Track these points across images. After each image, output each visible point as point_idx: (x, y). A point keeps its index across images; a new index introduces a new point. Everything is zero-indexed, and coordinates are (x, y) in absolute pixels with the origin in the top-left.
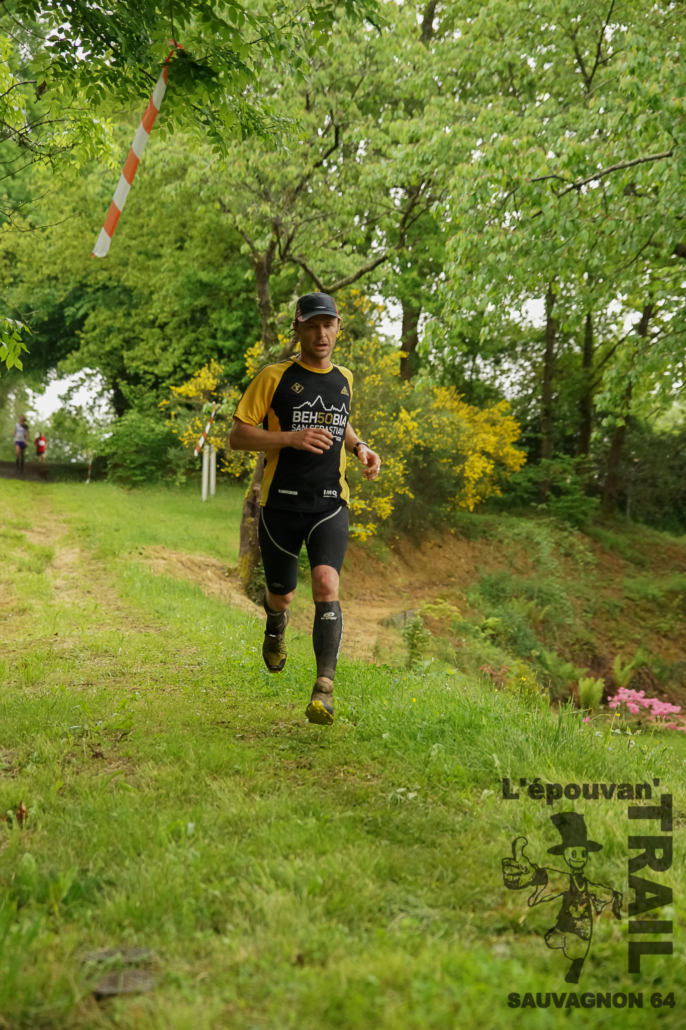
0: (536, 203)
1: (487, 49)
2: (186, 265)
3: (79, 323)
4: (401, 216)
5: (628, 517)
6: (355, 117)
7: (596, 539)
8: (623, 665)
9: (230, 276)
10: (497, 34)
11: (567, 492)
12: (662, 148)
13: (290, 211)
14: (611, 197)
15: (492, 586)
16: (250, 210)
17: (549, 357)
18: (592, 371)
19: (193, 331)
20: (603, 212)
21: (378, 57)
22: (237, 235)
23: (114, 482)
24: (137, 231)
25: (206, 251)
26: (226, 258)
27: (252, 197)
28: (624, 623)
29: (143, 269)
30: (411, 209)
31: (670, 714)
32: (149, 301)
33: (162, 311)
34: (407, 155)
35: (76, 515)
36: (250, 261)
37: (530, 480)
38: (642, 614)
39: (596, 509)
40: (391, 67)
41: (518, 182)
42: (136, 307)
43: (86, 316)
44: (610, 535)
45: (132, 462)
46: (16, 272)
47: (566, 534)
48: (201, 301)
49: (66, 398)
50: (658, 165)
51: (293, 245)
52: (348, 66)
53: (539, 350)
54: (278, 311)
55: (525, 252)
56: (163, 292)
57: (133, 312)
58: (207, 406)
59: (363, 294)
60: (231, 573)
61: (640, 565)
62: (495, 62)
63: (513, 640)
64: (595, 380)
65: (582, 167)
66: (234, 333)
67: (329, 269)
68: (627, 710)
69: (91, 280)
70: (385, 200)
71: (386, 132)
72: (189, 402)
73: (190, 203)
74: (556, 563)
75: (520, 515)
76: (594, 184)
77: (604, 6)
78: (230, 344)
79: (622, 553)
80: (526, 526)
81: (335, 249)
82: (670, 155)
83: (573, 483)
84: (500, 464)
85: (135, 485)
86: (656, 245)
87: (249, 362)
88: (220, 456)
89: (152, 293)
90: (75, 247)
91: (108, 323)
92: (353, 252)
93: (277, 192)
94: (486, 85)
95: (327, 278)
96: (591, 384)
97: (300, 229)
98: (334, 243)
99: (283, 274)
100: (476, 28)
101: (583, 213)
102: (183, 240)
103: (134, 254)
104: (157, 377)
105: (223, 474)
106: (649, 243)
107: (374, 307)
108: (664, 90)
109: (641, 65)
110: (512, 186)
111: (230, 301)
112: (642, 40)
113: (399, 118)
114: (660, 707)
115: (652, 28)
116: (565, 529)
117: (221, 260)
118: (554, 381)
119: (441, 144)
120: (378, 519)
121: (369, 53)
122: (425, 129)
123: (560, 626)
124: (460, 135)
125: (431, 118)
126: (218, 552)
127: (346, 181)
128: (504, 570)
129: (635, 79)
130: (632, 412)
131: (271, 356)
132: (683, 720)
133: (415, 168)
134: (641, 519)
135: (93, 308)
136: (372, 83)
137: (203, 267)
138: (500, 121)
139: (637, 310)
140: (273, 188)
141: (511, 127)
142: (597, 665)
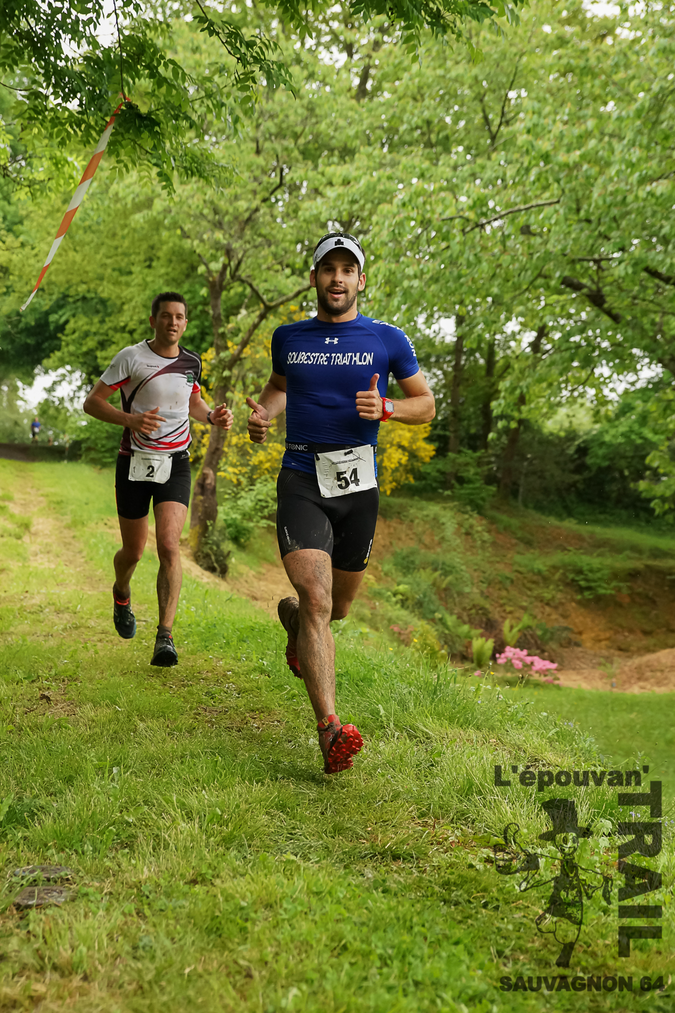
0: (445, 238)
1: (409, 108)
2: (153, 282)
3: (61, 328)
5: (520, 504)
6: (297, 161)
7: (493, 521)
8: (512, 628)
9: (189, 291)
10: (417, 97)
11: (470, 481)
12: (552, 195)
13: (240, 238)
14: (509, 236)
15: (403, 559)
16: (205, 237)
17: (457, 367)
18: (492, 380)
20: (502, 247)
21: (318, 111)
22: (195, 258)
23: (87, 463)
24: (113, 252)
25: (170, 270)
26: (188, 276)
27: (208, 225)
28: (514, 592)
29: (117, 283)
31: (548, 670)
32: (120, 310)
33: (131, 319)
34: (339, 195)
35: (53, 490)
36: (204, 280)
37: (439, 471)
38: (529, 585)
39: (494, 496)
40: (328, 121)
41: (429, 222)
42: (110, 315)
43: (67, 322)
44: (504, 518)
45: (103, 446)
46: (9, 283)
47: (466, 516)
49: (50, 390)
50: (548, 210)
51: (243, 266)
52: (292, 118)
53: (450, 361)
54: (228, 322)
55: (435, 280)
56: (133, 303)
57: (107, 319)
59: (302, 308)
61: (529, 544)
62: (415, 119)
63: (420, 604)
64: (494, 388)
65: (484, 209)
67: (272, 288)
68: (512, 665)
69: (72, 292)
71: (323, 174)
73: (157, 229)
74: (458, 541)
75: (429, 499)
76: (496, 224)
77: (508, 76)
79: (514, 533)
80: (433, 509)
81: (277, 271)
82: (558, 202)
83: (474, 474)
84: (413, 455)
85: (104, 465)
86: (545, 277)
89: (123, 304)
90: (59, 263)
91: (86, 328)
92: (293, 273)
93: (229, 222)
94: (407, 138)
95: (270, 295)
96: (492, 391)
97: (249, 253)
98: (279, 267)
99: (232, 292)
100: (401, 91)
101: (484, 248)
102: (151, 260)
103: (109, 271)
106: (540, 275)
108: (555, 148)
109: (535, 125)
110: (425, 223)
112: (537, 105)
113: (333, 163)
114: (540, 663)
115: (548, 96)
116: (466, 513)
117: (183, 277)
118: (461, 388)
119: (368, 188)
121: (311, 109)
122: (355, 174)
123: (460, 594)
124: (384, 180)
125: (360, 164)
127: (288, 215)
128: (413, 545)
129: (530, 138)
130: (524, 416)
131: (221, 361)
132: (559, 675)
133: (346, 206)
134: (531, 505)
135: (74, 316)
136: (312, 133)
137: (167, 283)
138: (417, 170)
139: (532, 330)
140: (227, 219)
141: (427, 175)
142: (490, 627)
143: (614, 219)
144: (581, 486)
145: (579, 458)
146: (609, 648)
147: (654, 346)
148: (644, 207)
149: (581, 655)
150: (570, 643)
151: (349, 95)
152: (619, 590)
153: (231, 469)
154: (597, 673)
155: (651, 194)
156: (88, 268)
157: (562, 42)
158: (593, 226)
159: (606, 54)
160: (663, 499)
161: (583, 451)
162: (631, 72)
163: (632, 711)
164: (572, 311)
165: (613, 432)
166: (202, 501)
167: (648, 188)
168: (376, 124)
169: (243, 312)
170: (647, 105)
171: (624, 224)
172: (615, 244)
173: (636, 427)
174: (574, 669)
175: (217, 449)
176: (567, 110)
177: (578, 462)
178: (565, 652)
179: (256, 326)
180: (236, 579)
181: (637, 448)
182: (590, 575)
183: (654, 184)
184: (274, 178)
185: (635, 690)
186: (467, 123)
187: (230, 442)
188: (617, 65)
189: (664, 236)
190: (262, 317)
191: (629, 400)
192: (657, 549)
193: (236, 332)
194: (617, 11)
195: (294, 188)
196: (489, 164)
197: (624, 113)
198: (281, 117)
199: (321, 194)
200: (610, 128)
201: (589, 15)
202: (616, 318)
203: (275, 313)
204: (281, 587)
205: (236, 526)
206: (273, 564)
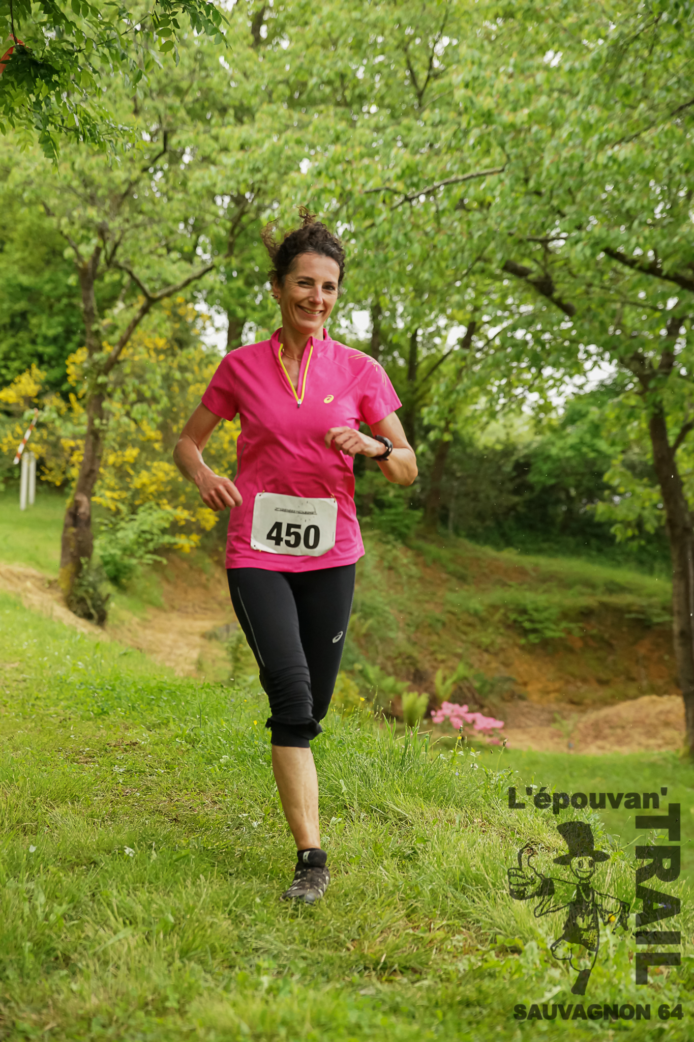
0: (369, 214)
1: (319, 58)
4: (229, 225)
5: (450, 531)
6: (184, 123)
7: (419, 552)
8: (445, 679)
9: (51, 280)
10: (329, 45)
11: (390, 506)
12: (493, 161)
13: (117, 216)
14: (444, 211)
16: (75, 214)
18: (416, 384)
19: (13, 336)
20: (436, 225)
21: (208, 62)
22: (61, 239)
25: (26, 254)
26: (48, 262)
27: (78, 201)
28: (446, 637)
30: (239, 218)
31: (493, 729)
34: (238, 162)
36: (72, 266)
38: (464, 628)
39: (419, 523)
40: (220, 74)
41: (350, 194)
44: (433, 548)
47: (389, 547)
48: (21, 305)
50: (490, 180)
51: (120, 250)
52: (177, 71)
54: (103, 317)
58: (29, 413)
60: (52, 584)
61: (462, 579)
62: (327, 71)
64: (419, 393)
65: (415, 179)
66: (55, 340)
67: (155, 276)
68: (450, 725)
70: (211, 208)
71: (216, 138)
72: (10, 409)
73: (11, 205)
74: (379, 577)
77: (437, 20)
78: (50, 350)
79: (444, 566)
81: (160, 256)
82: (502, 171)
83: (396, 497)
86: (486, 260)
87: (71, 370)
88: (40, 464)
92: (180, 259)
93: (104, 197)
94: (317, 95)
95: (153, 285)
96: (415, 397)
97: (127, 234)
99: (107, 280)
100: (309, 37)
101: (416, 226)
105: (43, 482)
106: (479, 259)
107: (198, 316)
108: (498, 105)
109: (475, 79)
110: (345, 196)
111: (51, 307)
112: (476, 54)
113: (229, 123)
114: (483, 721)
115: (486, 43)
116: (388, 543)
117: (42, 264)
119: (273, 152)
120: (201, 531)
121: (199, 59)
122: (254, 137)
123: (383, 640)
124: (292, 144)
125: (262, 125)
126: (38, 563)
127: (174, 188)
129: (470, 93)
130: (459, 427)
131: (95, 364)
132: (503, 734)
133: (246, 175)
134: (463, 533)
136: (200, 89)
137: (24, 270)
138: (332, 132)
139: (461, 323)
140: (100, 192)
141: (343, 138)
142: (419, 679)
143: (569, 191)
144: (521, 510)
145: (518, 476)
146: (558, 701)
147: (614, 342)
148: (603, 177)
149: (526, 710)
150: (514, 697)
151: (245, 43)
152: (569, 632)
153: (108, 494)
154: (546, 731)
155: (613, 159)
158: (544, 199)
160: (627, 524)
161: (523, 467)
166: (75, 535)
167: (610, 152)
168: (280, 78)
169: (120, 305)
170: (604, 54)
171: (579, 196)
172: (571, 220)
174: (519, 727)
175: (91, 471)
176: (512, 60)
177: (518, 481)
178: (508, 707)
179: (136, 322)
180: (117, 627)
181: (593, 462)
182: (536, 616)
183: (617, 148)
184: (157, 144)
185: (593, 752)
186: (388, 77)
187: (106, 461)
188: (566, 8)
189: (628, 211)
190: (145, 311)
191: (580, 406)
192: (613, 583)
193: (114, 328)
195: (176, 156)
196: (417, 125)
197: (576, 65)
200: (561, 80)
202: (568, 310)
203: (159, 307)
204: (171, 636)
205: (115, 564)
206: (160, 608)
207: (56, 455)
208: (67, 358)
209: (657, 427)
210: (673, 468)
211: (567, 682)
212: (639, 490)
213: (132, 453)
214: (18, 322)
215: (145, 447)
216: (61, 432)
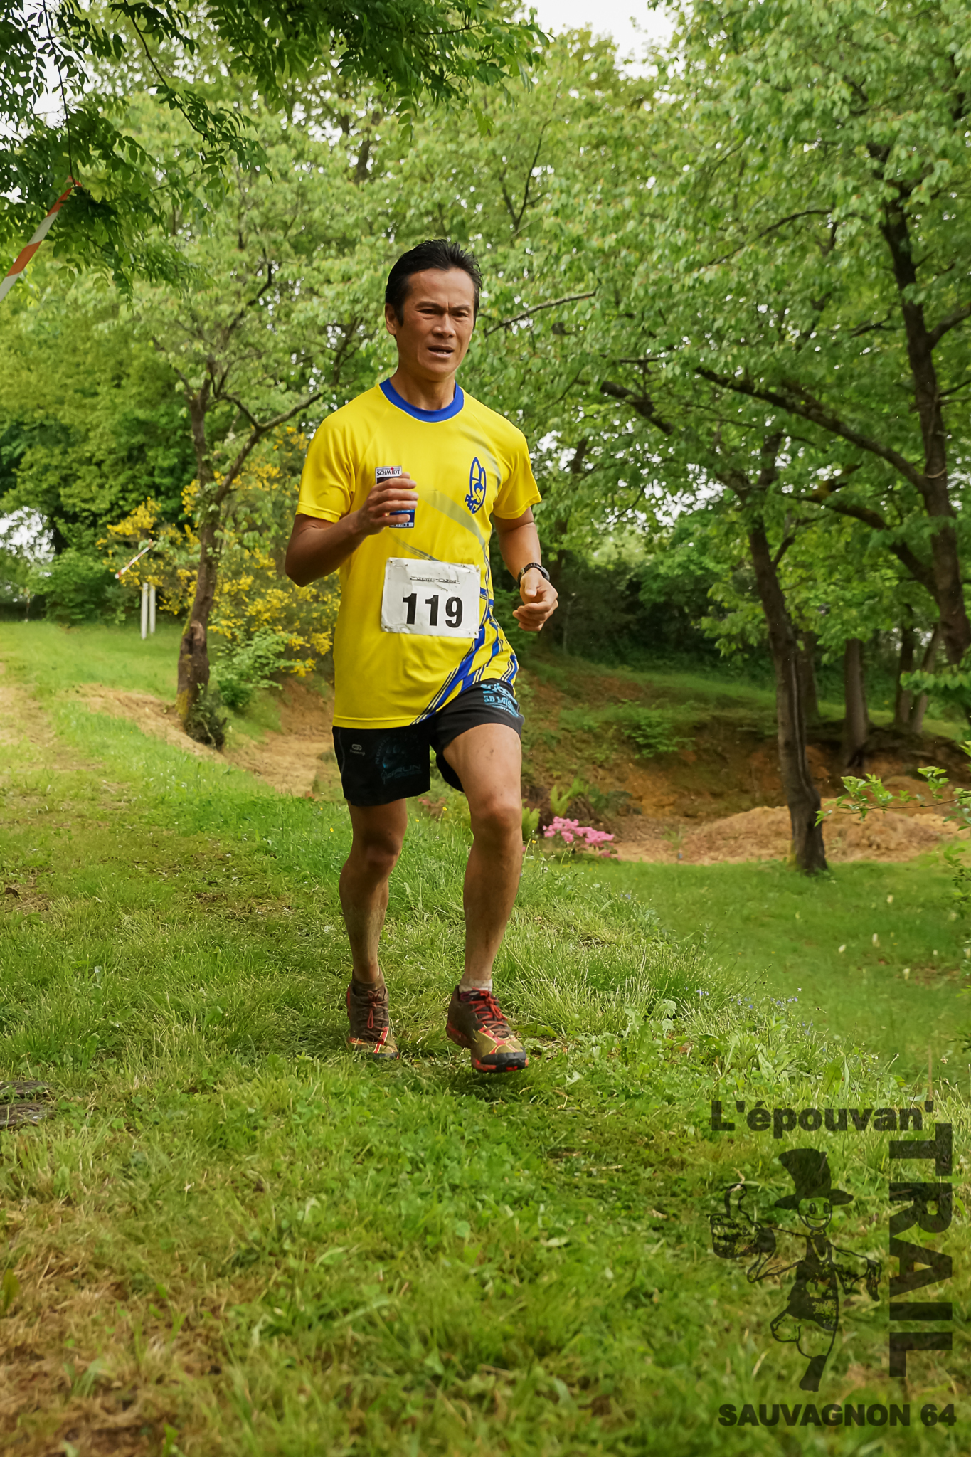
1: (417, 189)
2: (123, 403)
3: (16, 462)
4: (335, 354)
6: (288, 256)
8: (560, 795)
9: (167, 414)
10: (426, 177)
12: (587, 287)
13: (223, 348)
14: (539, 336)
16: (182, 348)
19: (131, 469)
20: (531, 350)
21: (309, 196)
22: (172, 373)
23: (53, 621)
25: (142, 389)
26: (164, 396)
27: (185, 335)
28: (562, 754)
29: (81, 406)
30: (344, 349)
31: (603, 842)
32: (86, 439)
33: (99, 449)
34: (339, 294)
35: (13, 654)
36: (183, 398)
38: (579, 745)
40: (323, 207)
42: (72, 445)
43: (22, 454)
44: (547, 667)
45: (71, 600)
48: (139, 439)
49: (7, 537)
50: (581, 304)
51: (229, 382)
52: (280, 205)
54: (214, 448)
56: (100, 430)
57: (70, 450)
58: (144, 543)
59: (300, 430)
60: (170, 710)
61: (576, 696)
62: (425, 202)
65: (509, 306)
66: (171, 471)
67: (265, 406)
68: (562, 838)
69: (27, 419)
70: (319, 339)
71: (318, 269)
72: (126, 540)
73: (126, 342)
76: (523, 324)
77: (531, 149)
78: (167, 481)
79: (559, 685)
81: (269, 386)
82: (593, 294)
85: (73, 623)
86: (583, 383)
87: (187, 500)
88: (159, 593)
89: (88, 430)
91: (45, 461)
92: (288, 389)
93: (211, 331)
94: (417, 225)
95: (262, 415)
97: (234, 367)
98: (271, 382)
99: (217, 412)
100: (407, 169)
101: (510, 351)
102: (119, 378)
103: (71, 392)
104: (94, 514)
105: (164, 612)
106: (576, 381)
108: (589, 233)
109: (564, 206)
111: (168, 439)
112: (565, 183)
113: (331, 257)
114: (594, 835)
115: (578, 171)
117: (159, 397)
119: (372, 283)
120: (316, 655)
121: (302, 193)
122: (355, 268)
125: (361, 257)
126: (156, 689)
127: (279, 319)
129: (559, 220)
130: (565, 548)
131: (206, 494)
132: (617, 848)
133: (347, 307)
134: (577, 652)
135: (30, 446)
136: (304, 223)
137: (140, 405)
139: (570, 446)
140: (206, 326)
142: (535, 795)
143: (660, 313)
144: (634, 627)
145: (631, 595)
146: (673, 814)
147: (711, 460)
148: (692, 297)
149: (641, 823)
150: (630, 811)
151: (346, 176)
152: (682, 746)
153: (224, 623)
154: (661, 844)
155: (699, 281)
156: (45, 390)
157: (592, 108)
158: (636, 321)
159: (643, 122)
160: (730, 638)
161: (635, 586)
162: (672, 142)
163: (702, 886)
164: (617, 423)
165: (668, 562)
166: (191, 661)
167: (696, 275)
168: (379, 210)
169: (231, 435)
170: (692, 179)
171: (671, 318)
172: (662, 342)
173: (695, 556)
174: (634, 840)
175: (206, 598)
176: (599, 188)
177: (630, 599)
178: (624, 821)
179: (246, 452)
180: (234, 750)
181: (698, 580)
182: (649, 731)
183: (703, 270)
184: (261, 277)
185: (706, 861)
186: (485, 206)
187: (221, 590)
188: (656, 134)
189: (718, 331)
190: (254, 440)
191: (686, 525)
192: (725, 696)
193: (222, 460)
194: (654, 71)
195: (284, 287)
196: (512, 252)
197: (666, 189)
198: (267, 204)
199: (317, 294)
200: (650, 207)
201: (622, 77)
202: (666, 429)
203: (269, 436)
204: (289, 759)
205: (233, 689)
206: (278, 732)
207: (172, 584)
208: (181, 489)
209: (759, 543)
210: (775, 583)
211: (682, 796)
212: (743, 604)
213: (246, 581)
214: (134, 456)
215: (259, 574)
216: (176, 562)
